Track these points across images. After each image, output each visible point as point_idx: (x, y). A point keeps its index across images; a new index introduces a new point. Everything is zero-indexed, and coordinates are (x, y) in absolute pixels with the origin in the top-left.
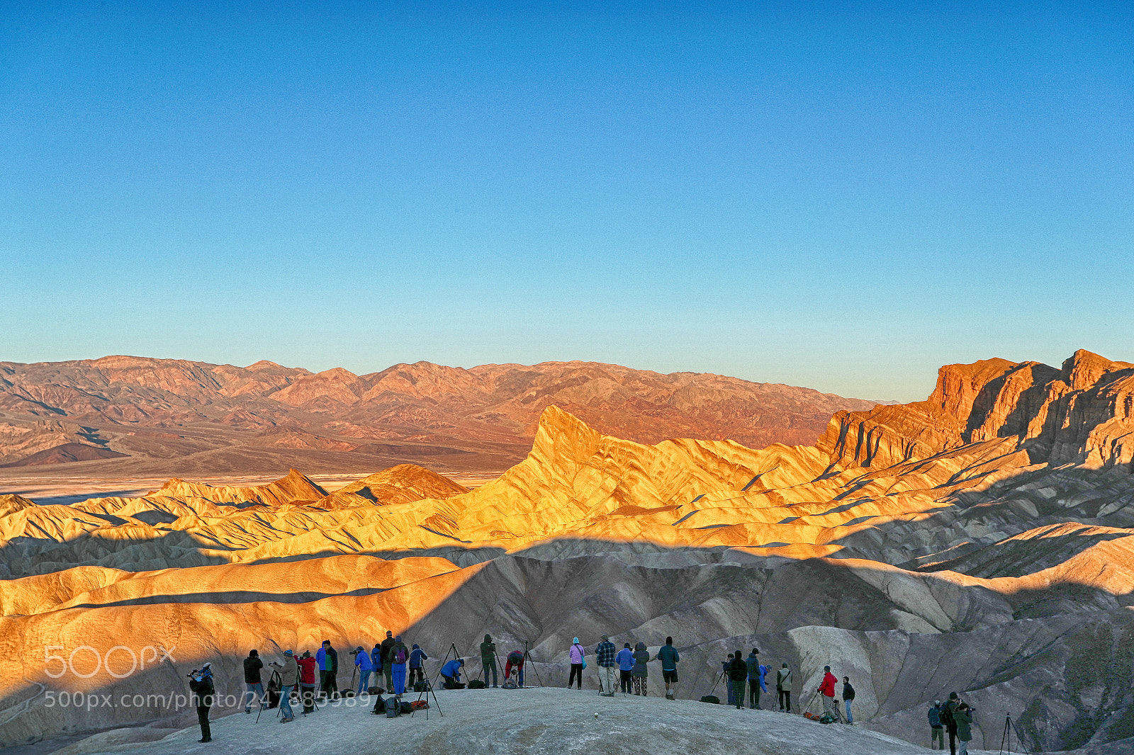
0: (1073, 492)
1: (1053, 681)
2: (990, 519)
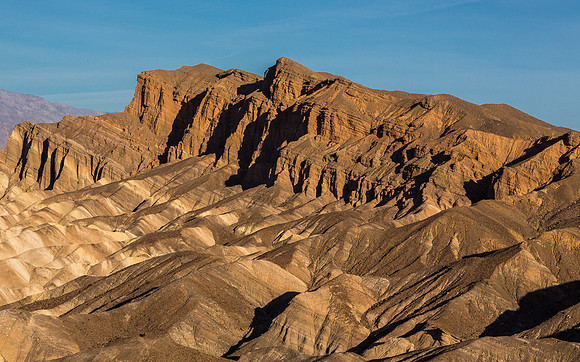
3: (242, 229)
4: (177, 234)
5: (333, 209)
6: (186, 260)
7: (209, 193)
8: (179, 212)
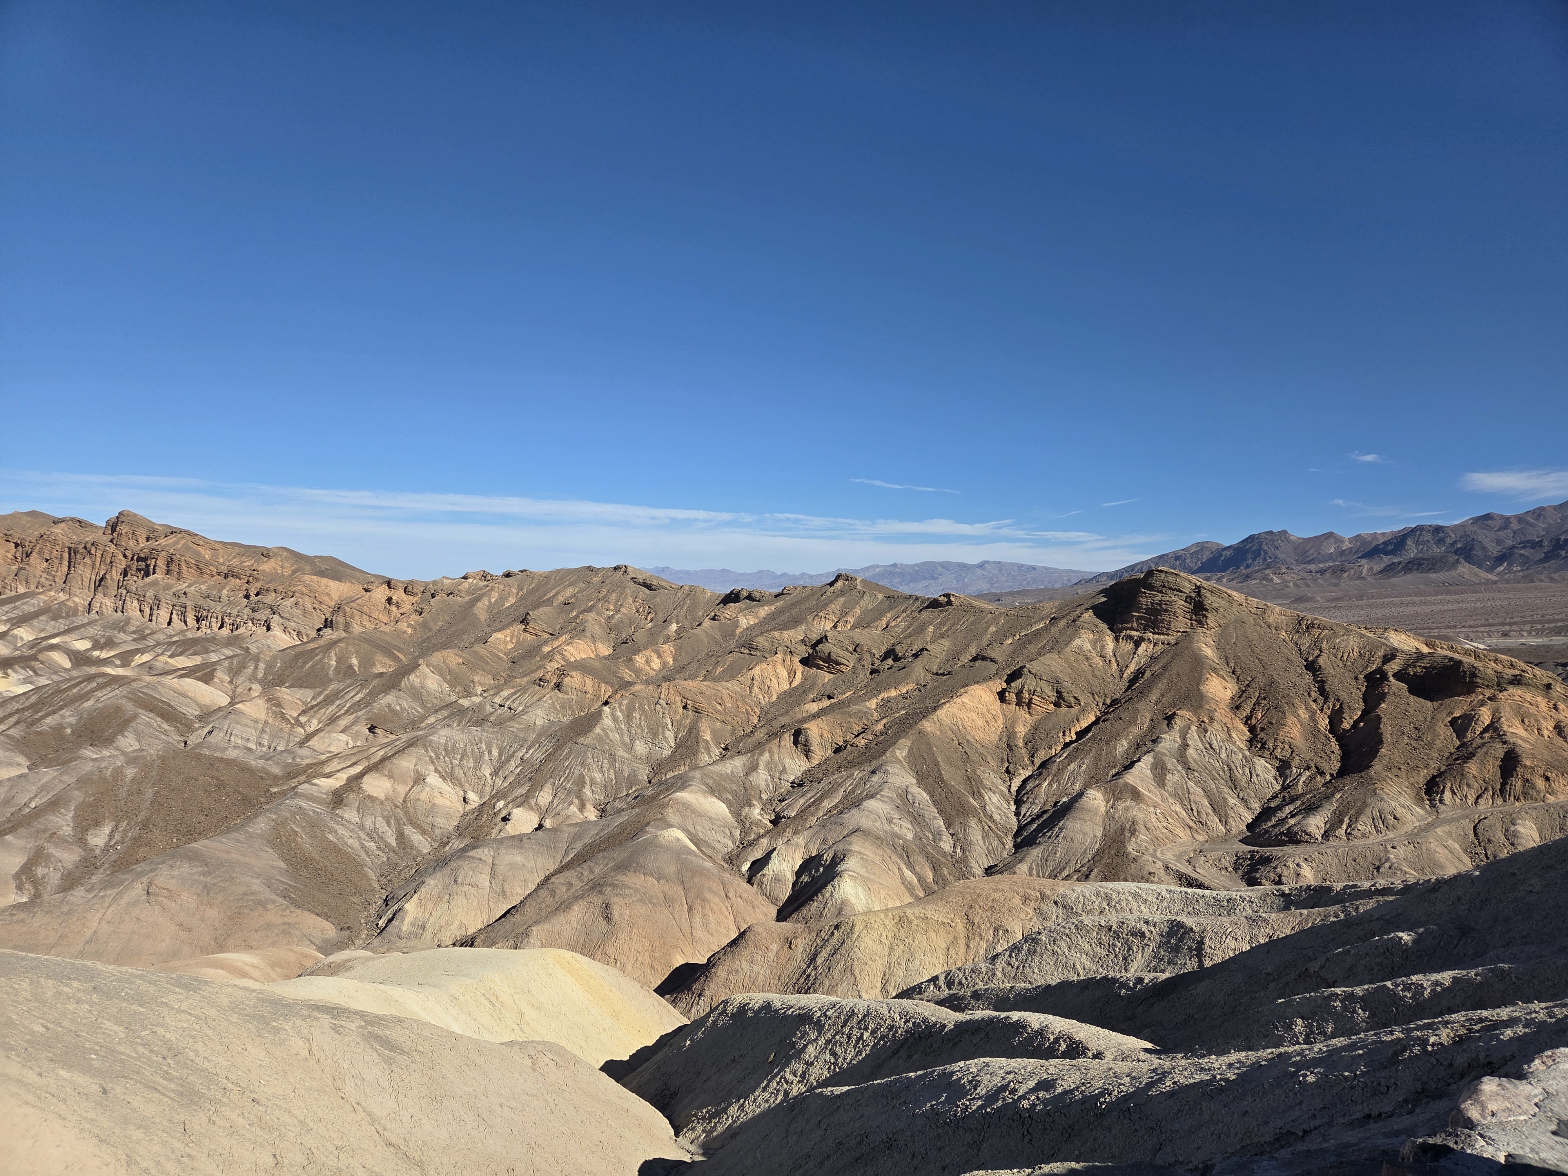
0: (110, 643)
1: (59, 828)
2: (16, 672)
3: (96, 653)
4: (34, 658)
5: (184, 636)
6: (101, 680)
7: (53, 623)
8: (22, 639)
